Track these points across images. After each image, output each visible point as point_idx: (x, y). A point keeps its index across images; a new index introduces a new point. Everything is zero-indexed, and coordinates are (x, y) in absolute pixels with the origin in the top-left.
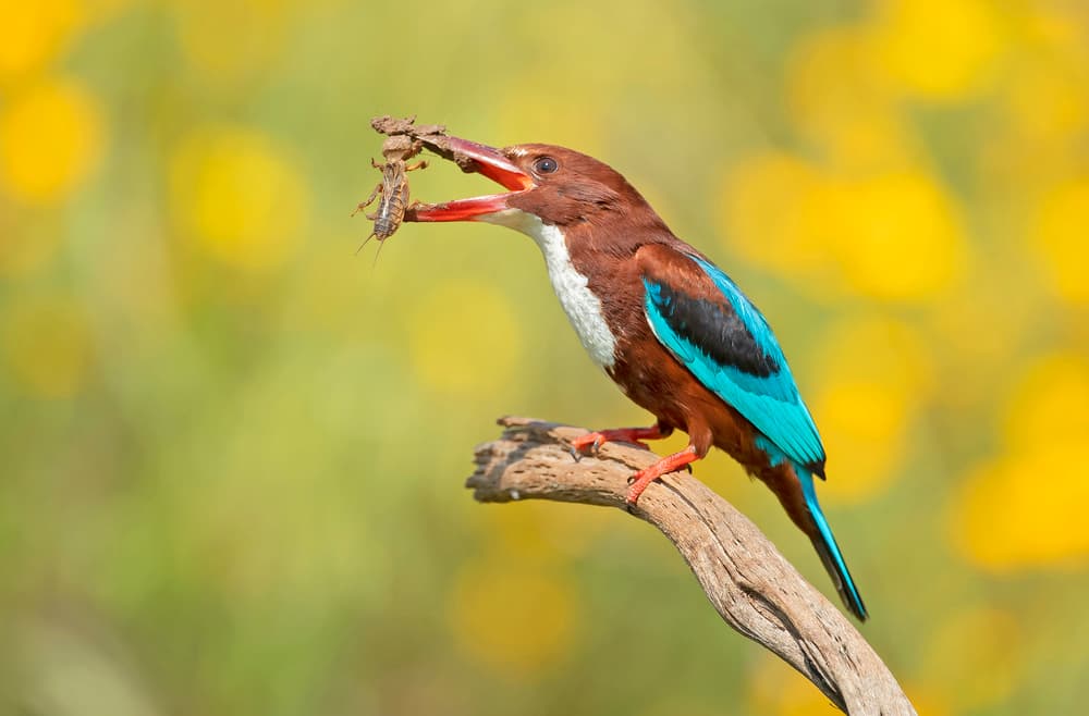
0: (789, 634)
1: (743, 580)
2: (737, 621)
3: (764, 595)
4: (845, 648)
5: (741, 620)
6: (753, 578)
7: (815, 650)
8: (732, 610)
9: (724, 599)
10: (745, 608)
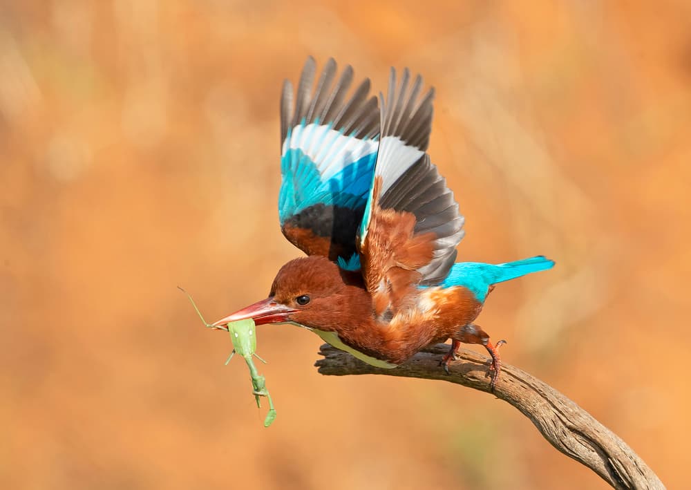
0: (597, 454)
1: (571, 424)
2: (567, 447)
3: (584, 433)
4: (635, 462)
5: (569, 446)
6: (577, 423)
7: (619, 464)
8: (565, 441)
9: (560, 435)
10: (571, 439)
